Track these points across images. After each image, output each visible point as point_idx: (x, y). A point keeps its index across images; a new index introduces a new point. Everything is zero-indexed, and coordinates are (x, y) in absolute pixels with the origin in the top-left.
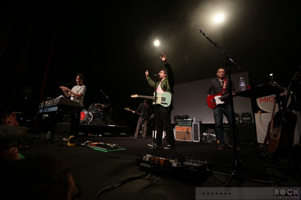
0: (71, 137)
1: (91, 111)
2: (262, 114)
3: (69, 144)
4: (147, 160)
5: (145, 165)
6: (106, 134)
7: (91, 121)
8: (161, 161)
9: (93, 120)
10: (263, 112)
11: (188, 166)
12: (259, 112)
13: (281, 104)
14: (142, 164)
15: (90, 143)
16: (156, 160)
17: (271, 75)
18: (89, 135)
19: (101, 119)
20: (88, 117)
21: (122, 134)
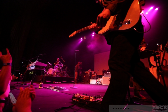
0: (41, 83)
1: (55, 68)
2: (154, 68)
3: (40, 87)
4: (77, 97)
5: (75, 100)
6: (63, 81)
7: (55, 74)
8: (84, 98)
9: (56, 74)
10: (154, 67)
11: (98, 101)
12: (152, 67)
13: (157, 61)
14: (74, 99)
15: (51, 87)
16: (81, 97)
17: (158, 44)
18: (54, 82)
19: (61, 73)
20: (54, 72)
21: (72, 81)
